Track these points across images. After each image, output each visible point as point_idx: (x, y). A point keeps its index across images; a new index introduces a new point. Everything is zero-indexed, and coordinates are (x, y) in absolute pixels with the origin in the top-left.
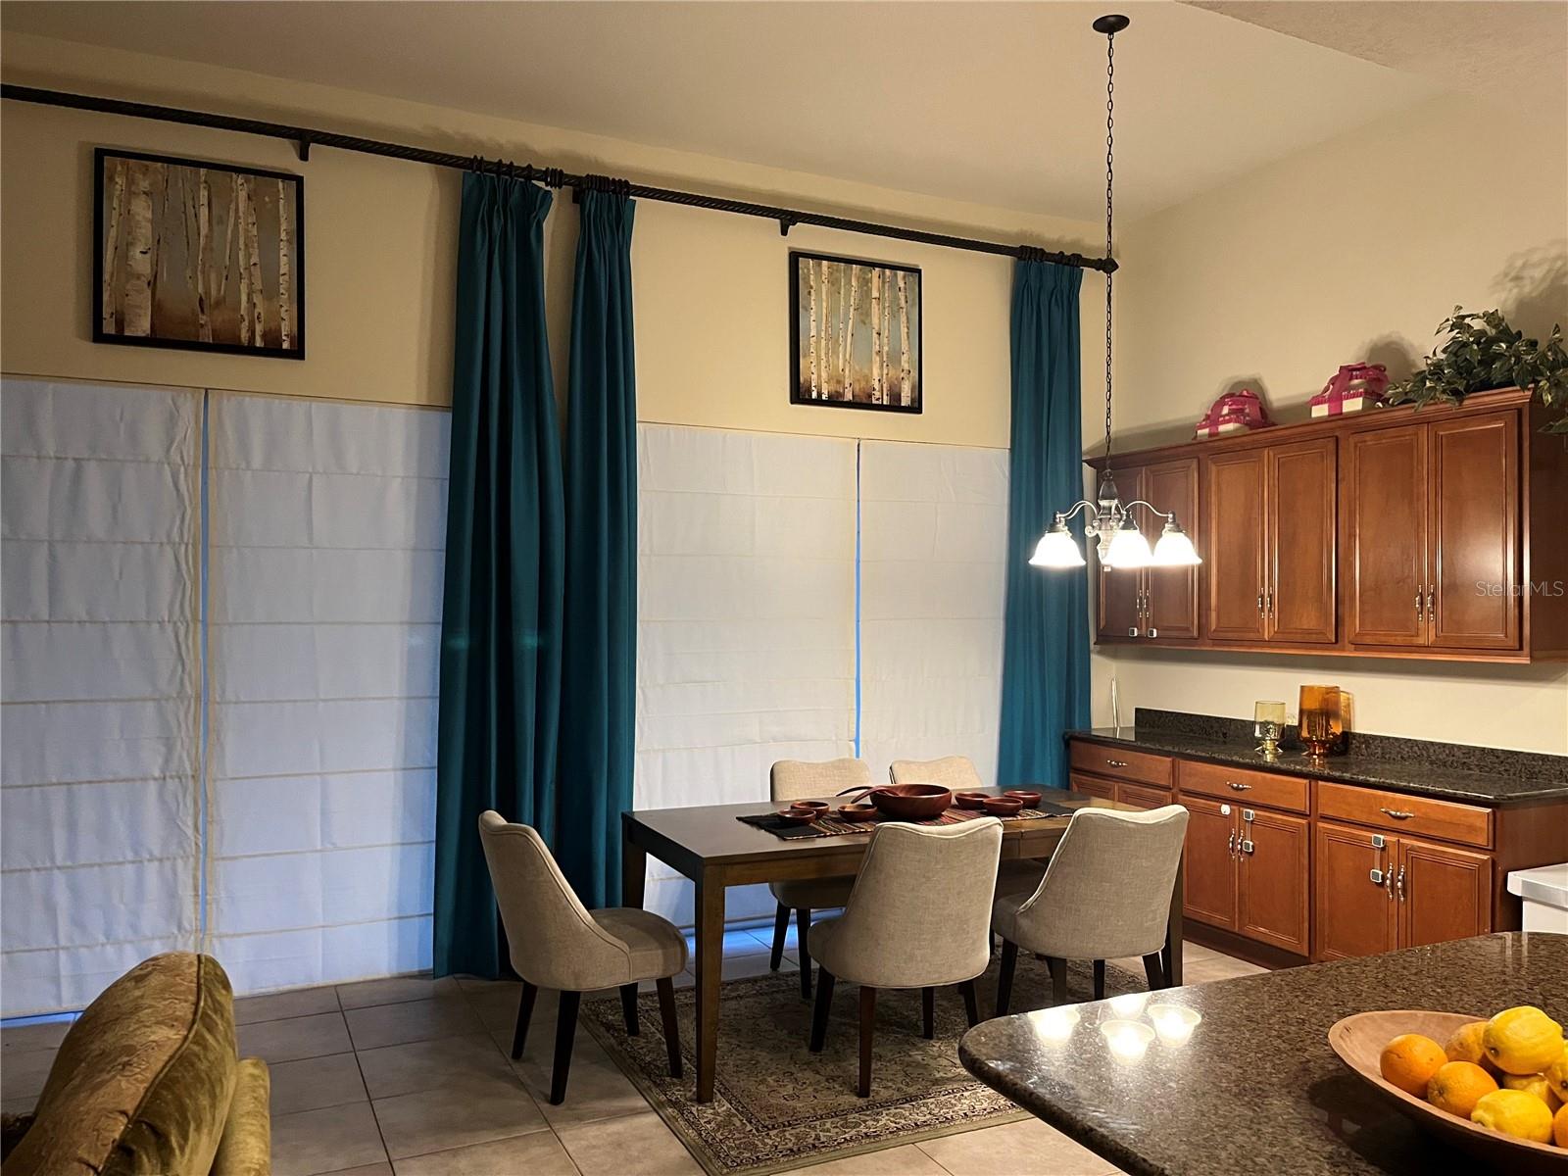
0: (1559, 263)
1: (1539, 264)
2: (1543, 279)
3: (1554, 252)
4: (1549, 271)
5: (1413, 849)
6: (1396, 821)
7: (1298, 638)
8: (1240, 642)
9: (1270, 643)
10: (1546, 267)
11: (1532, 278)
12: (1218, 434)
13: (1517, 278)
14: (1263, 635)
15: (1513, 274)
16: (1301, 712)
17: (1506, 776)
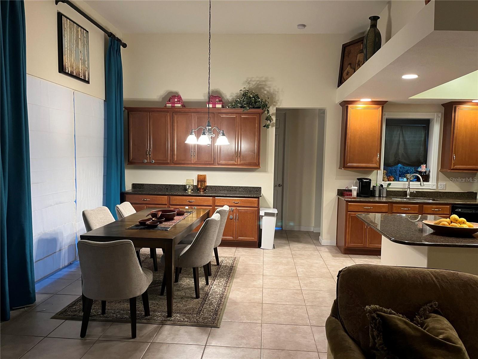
0: (258, 82)
1: (254, 81)
2: (254, 85)
3: (257, 79)
4: (256, 83)
5: (240, 210)
6: (236, 204)
7: (203, 163)
8: (184, 164)
9: (194, 164)
10: (255, 82)
11: (252, 84)
12: (175, 107)
13: (249, 83)
14: (192, 162)
15: (248, 82)
16: (198, 181)
17: (245, 192)
